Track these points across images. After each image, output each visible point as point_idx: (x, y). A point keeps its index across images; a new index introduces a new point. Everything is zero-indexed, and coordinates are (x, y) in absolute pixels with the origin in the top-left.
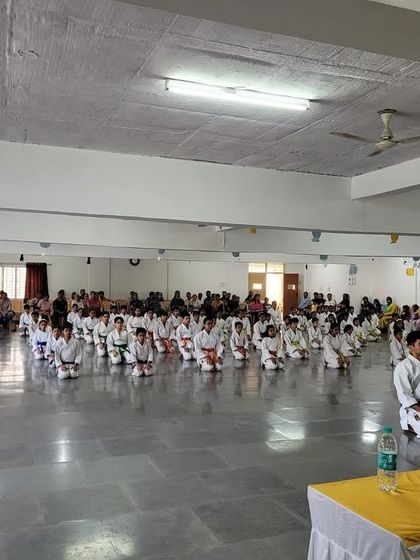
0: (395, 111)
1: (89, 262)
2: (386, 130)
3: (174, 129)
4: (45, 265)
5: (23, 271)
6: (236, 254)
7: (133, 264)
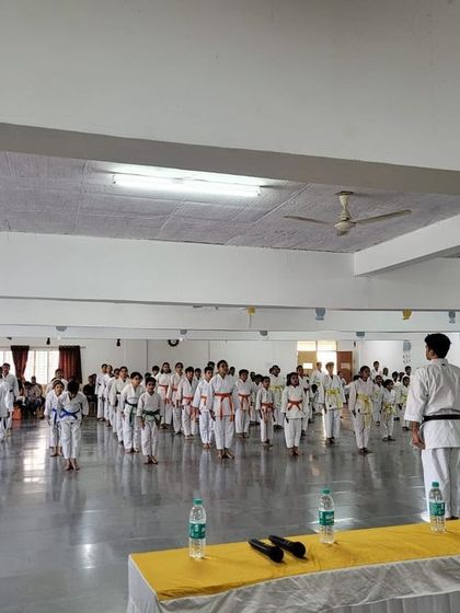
0: (352, 193)
1: (119, 344)
2: (344, 212)
3: (149, 215)
4: (78, 347)
5: (56, 354)
6: (264, 333)
7: (172, 345)
